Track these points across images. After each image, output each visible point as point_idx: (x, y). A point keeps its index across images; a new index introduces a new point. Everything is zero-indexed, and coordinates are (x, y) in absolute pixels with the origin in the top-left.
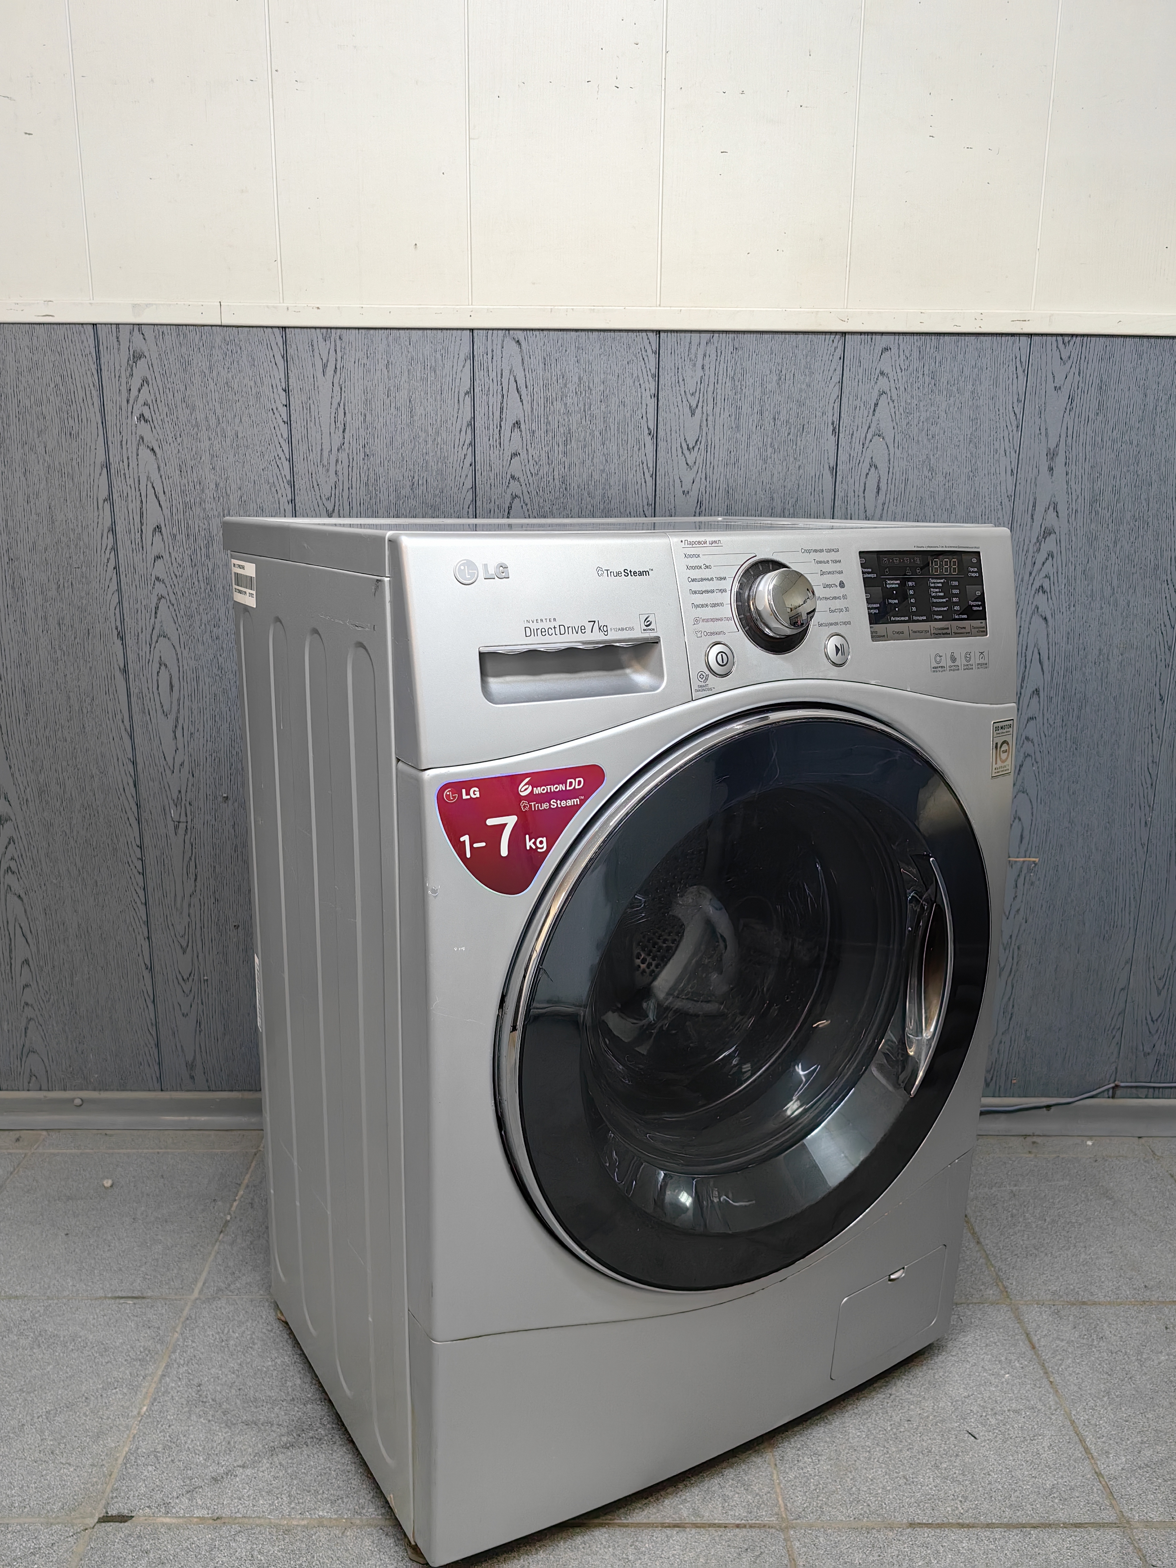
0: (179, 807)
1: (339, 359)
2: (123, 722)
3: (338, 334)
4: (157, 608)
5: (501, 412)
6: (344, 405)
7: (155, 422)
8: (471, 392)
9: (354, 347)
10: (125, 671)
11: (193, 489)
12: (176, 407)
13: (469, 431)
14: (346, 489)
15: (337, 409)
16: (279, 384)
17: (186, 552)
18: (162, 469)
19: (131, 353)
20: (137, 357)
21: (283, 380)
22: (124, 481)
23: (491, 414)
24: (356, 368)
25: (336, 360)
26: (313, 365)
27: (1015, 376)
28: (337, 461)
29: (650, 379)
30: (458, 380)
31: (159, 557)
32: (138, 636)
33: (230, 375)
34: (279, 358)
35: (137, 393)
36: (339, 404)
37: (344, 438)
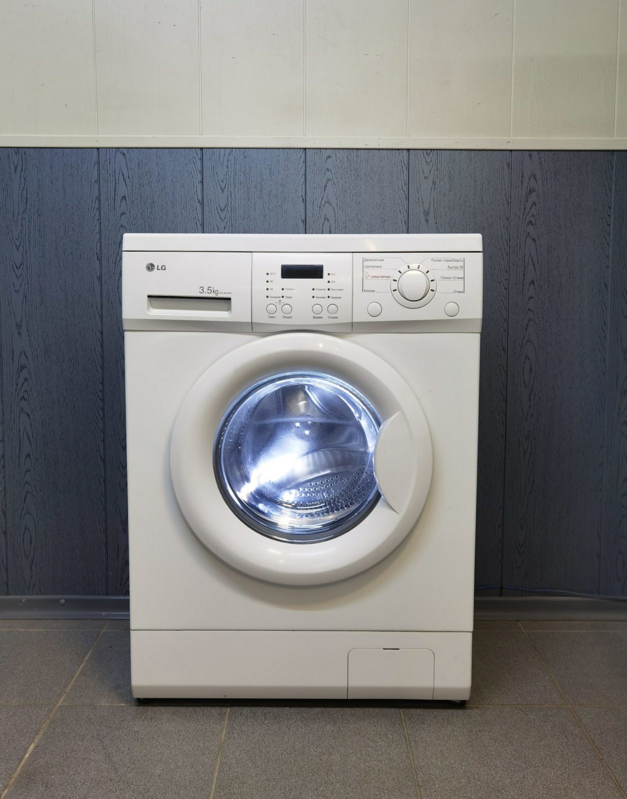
1: (24, 164)
3: (23, 151)
5: (115, 191)
6: (27, 189)
8: (98, 181)
9: (32, 158)
13: (97, 202)
15: (22, 190)
23: (109, 192)
24: (34, 169)
25: (22, 165)
26: (10, 167)
27: (402, 171)
28: (22, 218)
29: (198, 173)
30: (90, 175)
36: (24, 188)
37: (26, 206)
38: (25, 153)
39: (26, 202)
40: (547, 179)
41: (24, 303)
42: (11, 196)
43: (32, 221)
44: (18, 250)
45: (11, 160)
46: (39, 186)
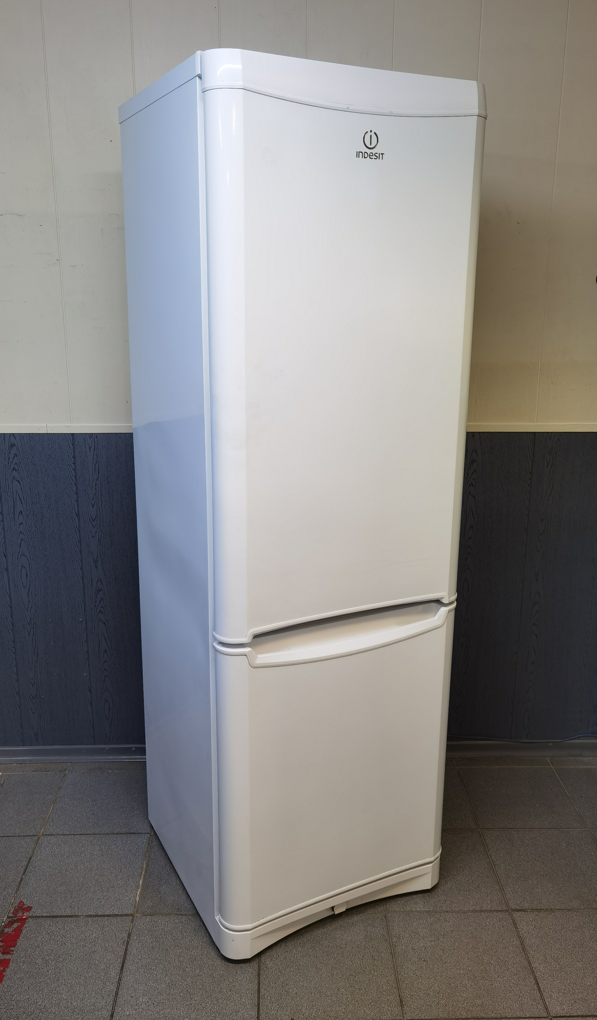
0: (30, 625)
1: (96, 445)
2: (6, 590)
3: (95, 436)
4: (20, 544)
6: (98, 463)
7: (20, 471)
9: (102, 440)
10: (7, 570)
11: (35, 496)
12: (28, 465)
14: (100, 495)
15: (95, 464)
16: (71, 456)
17: (33, 521)
18: (22, 489)
19: (10, 444)
20: (12, 446)
21: (73, 454)
22: (6, 494)
24: (103, 448)
25: (95, 446)
26: (85, 447)
28: (96, 484)
31: (21, 524)
32: (13, 555)
33: (51, 452)
34: (71, 445)
35: (12, 460)
36: (96, 462)
37: (98, 476)
38: (96, 437)
39: (99, 472)
40: (485, 452)
41: (99, 545)
42: (87, 468)
43: (103, 486)
44: (93, 507)
45: (86, 443)
46: (108, 461)
